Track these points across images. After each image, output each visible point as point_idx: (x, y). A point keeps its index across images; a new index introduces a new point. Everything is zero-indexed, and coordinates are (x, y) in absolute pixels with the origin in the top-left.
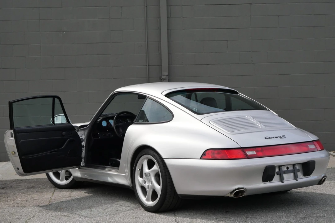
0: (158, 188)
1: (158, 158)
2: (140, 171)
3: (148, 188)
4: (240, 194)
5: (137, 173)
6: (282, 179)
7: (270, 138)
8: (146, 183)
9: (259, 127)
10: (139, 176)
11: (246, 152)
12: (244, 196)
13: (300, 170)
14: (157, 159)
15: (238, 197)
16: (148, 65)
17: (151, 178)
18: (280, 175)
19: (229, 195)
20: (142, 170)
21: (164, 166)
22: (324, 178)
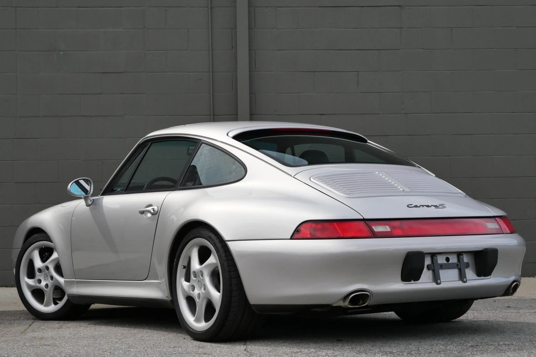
0: (216, 296)
1: (217, 241)
2: (185, 269)
3: (199, 297)
4: (361, 302)
5: (180, 273)
6: (436, 279)
7: (416, 206)
8: (196, 289)
9: (398, 189)
10: (183, 279)
11: (373, 227)
12: (367, 305)
13: (470, 263)
14: (215, 243)
15: (357, 306)
16: (214, 115)
17: (203, 280)
18: (434, 271)
19: (341, 304)
20: (188, 267)
21: (226, 256)
22: (515, 283)
